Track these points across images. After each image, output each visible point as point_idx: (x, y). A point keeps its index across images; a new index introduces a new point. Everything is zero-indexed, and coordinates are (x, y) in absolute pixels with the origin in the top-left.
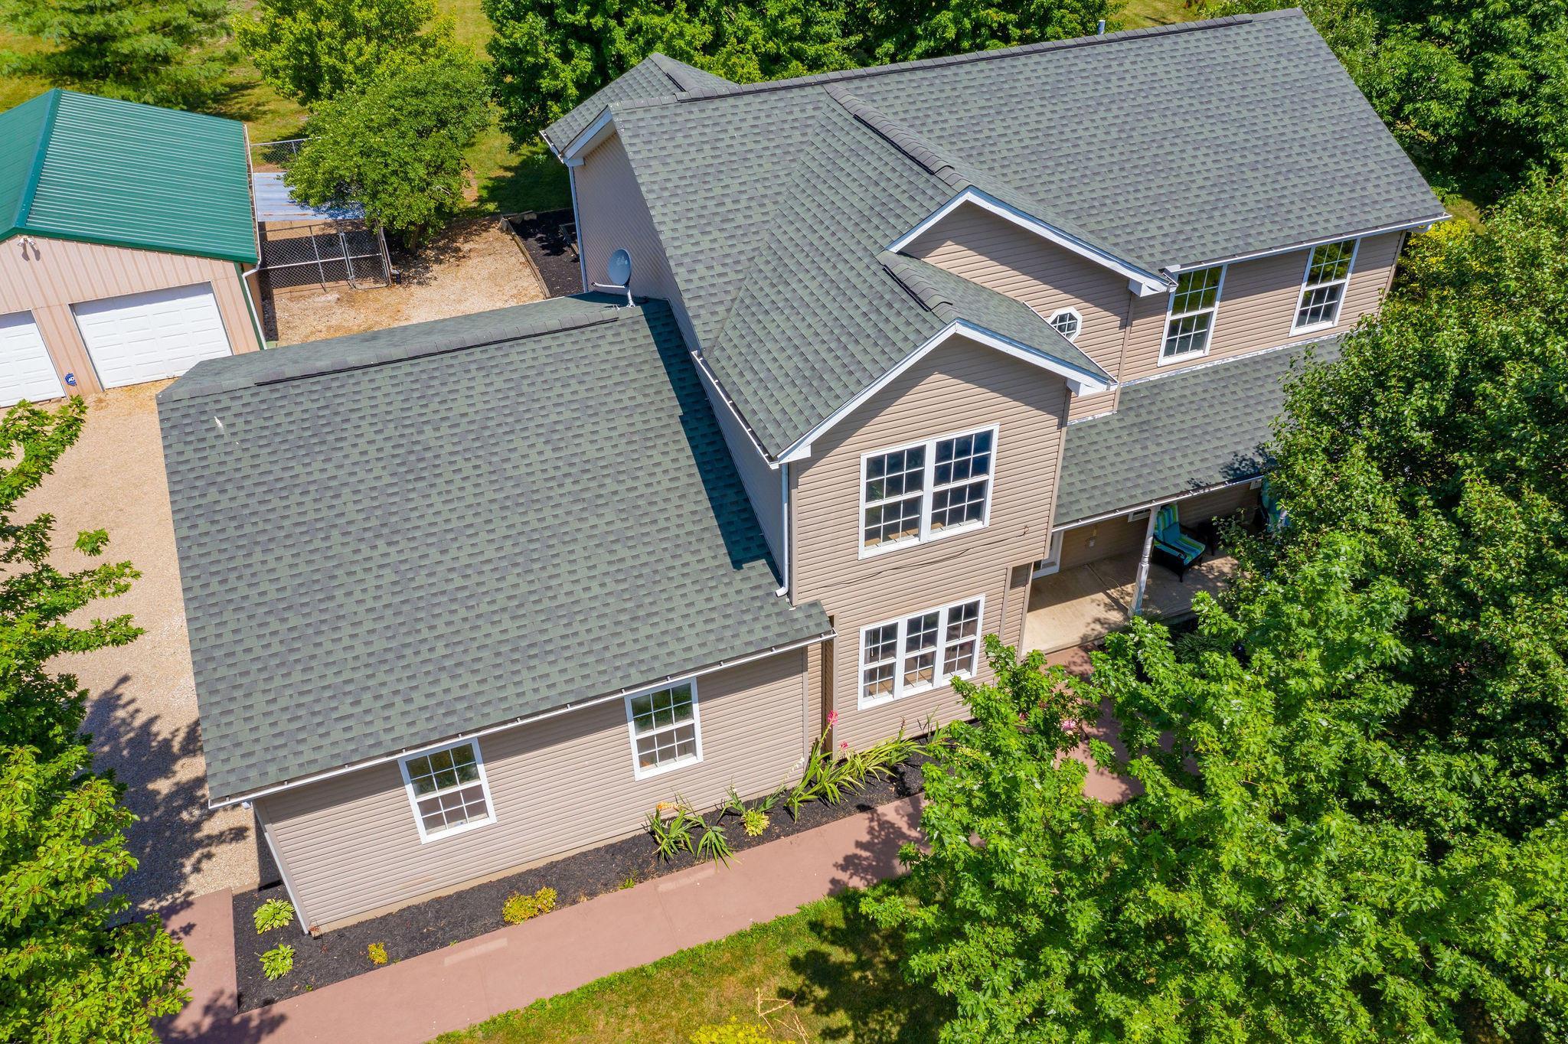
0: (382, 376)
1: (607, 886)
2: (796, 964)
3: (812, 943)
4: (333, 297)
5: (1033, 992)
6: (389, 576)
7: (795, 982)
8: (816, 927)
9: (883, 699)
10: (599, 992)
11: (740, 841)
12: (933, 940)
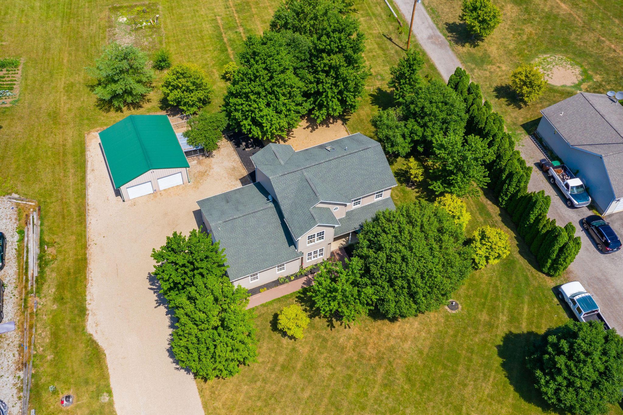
0: (239, 219)
1: (273, 287)
2: (297, 297)
3: (299, 295)
4: (195, 162)
5: (324, 301)
6: (246, 251)
7: (297, 299)
8: (299, 292)
9: (310, 260)
10: (274, 301)
11: (290, 281)
12: (314, 297)
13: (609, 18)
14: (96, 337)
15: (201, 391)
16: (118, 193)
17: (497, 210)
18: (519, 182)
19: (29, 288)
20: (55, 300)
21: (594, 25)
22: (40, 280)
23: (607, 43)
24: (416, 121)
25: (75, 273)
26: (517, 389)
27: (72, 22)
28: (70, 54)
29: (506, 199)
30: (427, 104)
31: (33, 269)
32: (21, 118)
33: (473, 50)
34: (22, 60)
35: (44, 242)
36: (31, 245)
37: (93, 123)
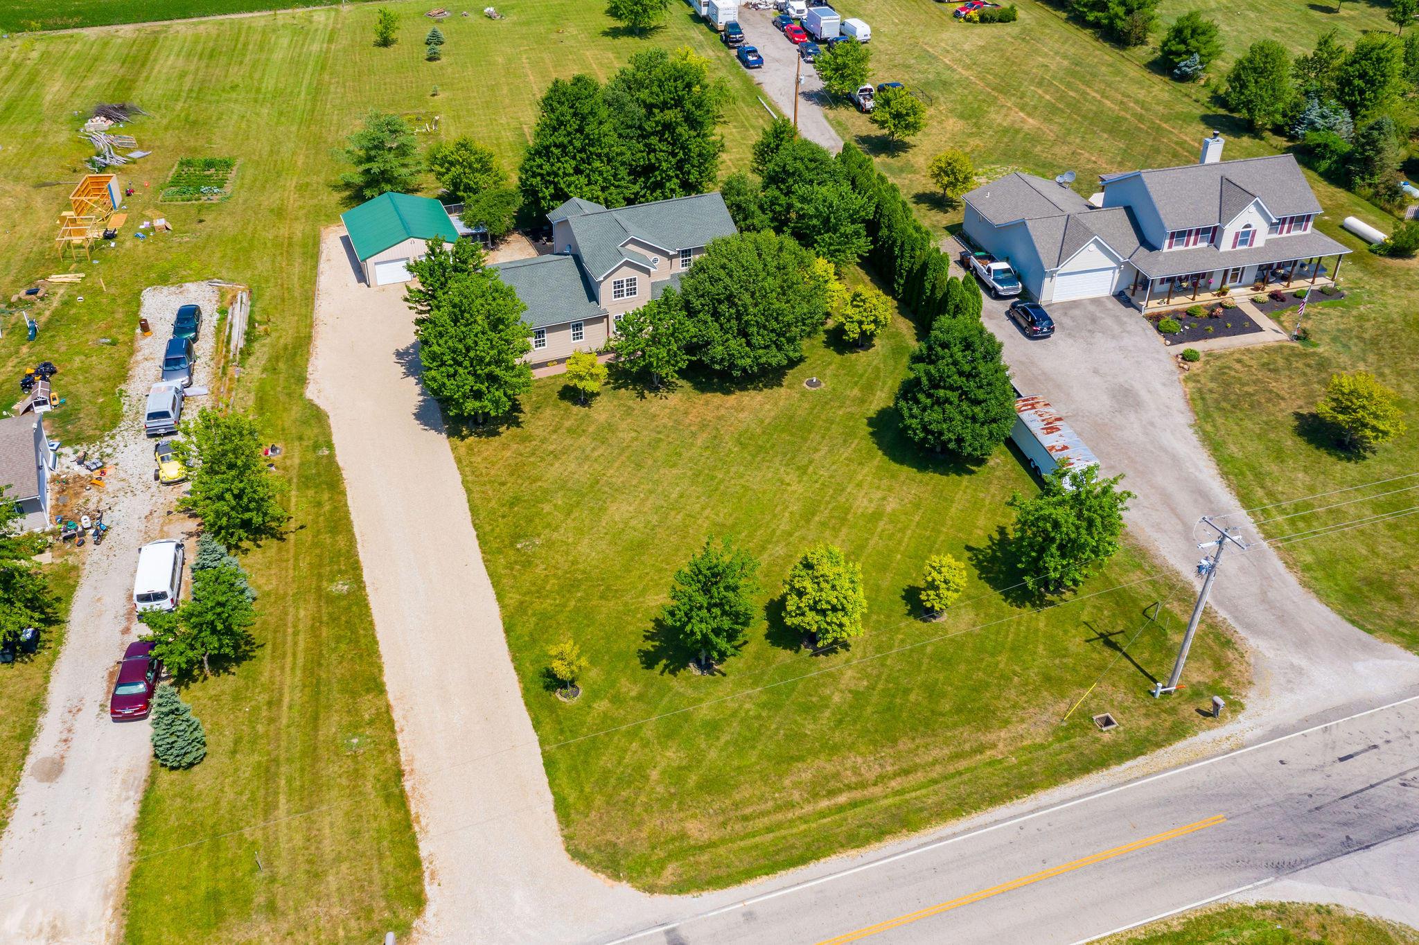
0: (524, 268)
13: (1095, 133)
14: (317, 402)
15: (454, 449)
16: (361, 275)
17: (891, 302)
18: (913, 249)
19: (231, 357)
20: (265, 370)
21: (1071, 139)
22: (245, 353)
23: (1087, 155)
24: (778, 188)
25: (294, 348)
26: (885, 454)
27: (313, 127)
28: (307, 157)
29: (902, 282)
30: (789, 160)
31: (238, 341)
32: (231, 214)
33: (889, 160)
34: (238, 162)
35: (255, 321)
36: (236, 321)
37: (331, 218)
